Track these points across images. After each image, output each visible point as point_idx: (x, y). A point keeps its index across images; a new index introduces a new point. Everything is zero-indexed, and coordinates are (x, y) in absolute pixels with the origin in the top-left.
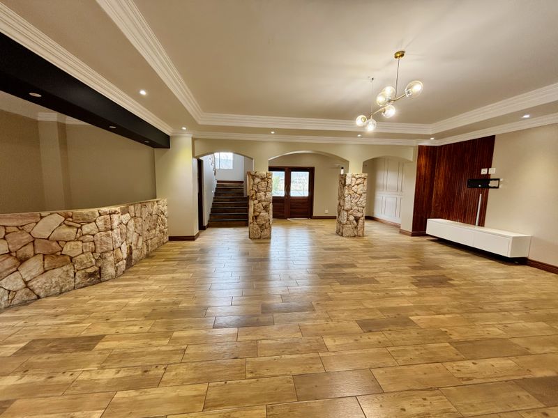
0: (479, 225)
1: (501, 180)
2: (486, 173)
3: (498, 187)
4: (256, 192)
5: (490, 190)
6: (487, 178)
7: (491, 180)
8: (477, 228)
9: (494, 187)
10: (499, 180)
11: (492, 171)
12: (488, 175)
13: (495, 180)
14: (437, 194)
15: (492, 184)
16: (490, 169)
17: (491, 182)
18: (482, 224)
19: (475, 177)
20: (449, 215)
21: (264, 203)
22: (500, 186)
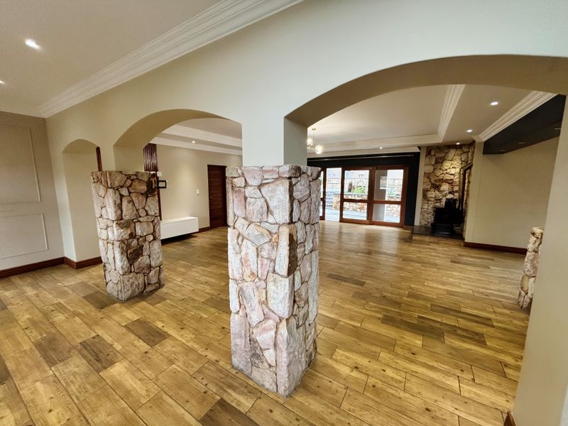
5: (160, 189)
7: (160, 181)
9: (163, 187)
10: (165, 181)
11: (159, 174)
13: (163, 181)
15: (161, 184)
16: (157, 172)
22: (167, 187)
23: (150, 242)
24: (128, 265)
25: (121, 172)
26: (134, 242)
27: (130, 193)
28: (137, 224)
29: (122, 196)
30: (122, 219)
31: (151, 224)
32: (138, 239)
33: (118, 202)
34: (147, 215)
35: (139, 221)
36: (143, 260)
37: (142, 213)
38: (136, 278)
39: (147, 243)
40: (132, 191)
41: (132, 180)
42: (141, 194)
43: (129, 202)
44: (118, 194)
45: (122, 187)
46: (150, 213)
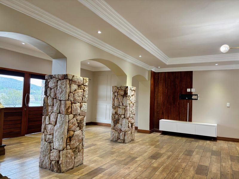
0: (189, 121)
1: (198, 95)
2: (190, 91)
3: (197, 99)
4: (72, 103)
5: (193, 100)
6: (191, 94)
7: (193, 95)
8: (188, 122)
9: (195, 99)
10: (197, 95)
11: (193, 90)
12: (191, 92)
13: (195, 95)
14: (158, 103)
15: (193, 97)
16: (192, 89)
17: (193, 96)
18: (190, 120)
19: (184, 93)
20: (168, 117)
21: (79, 118)
22: (198, 99)
23: (122, 118)
24: (113, 125)
25: (116, 86)
26: (117, 116)
27: (118, 95)
28: (119, 108)
29: (115, 96)
30: (114, 105)
31: (124, 110)
32: (118, 115)
33: (114, 98)
34: (123, 105)
35: (119, 107)
36: (119, 126)
37: (121, 104)
38: (115, 133)
39: (121, 118)
40: (118, 94)
41: (119, 89)
42: (122, 95)
43: (117, 98)
44: (114, 95)
45: (116, 92)
46: (124, 105)
